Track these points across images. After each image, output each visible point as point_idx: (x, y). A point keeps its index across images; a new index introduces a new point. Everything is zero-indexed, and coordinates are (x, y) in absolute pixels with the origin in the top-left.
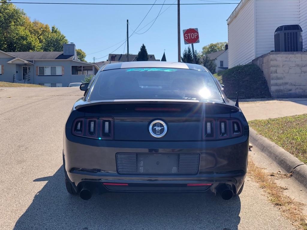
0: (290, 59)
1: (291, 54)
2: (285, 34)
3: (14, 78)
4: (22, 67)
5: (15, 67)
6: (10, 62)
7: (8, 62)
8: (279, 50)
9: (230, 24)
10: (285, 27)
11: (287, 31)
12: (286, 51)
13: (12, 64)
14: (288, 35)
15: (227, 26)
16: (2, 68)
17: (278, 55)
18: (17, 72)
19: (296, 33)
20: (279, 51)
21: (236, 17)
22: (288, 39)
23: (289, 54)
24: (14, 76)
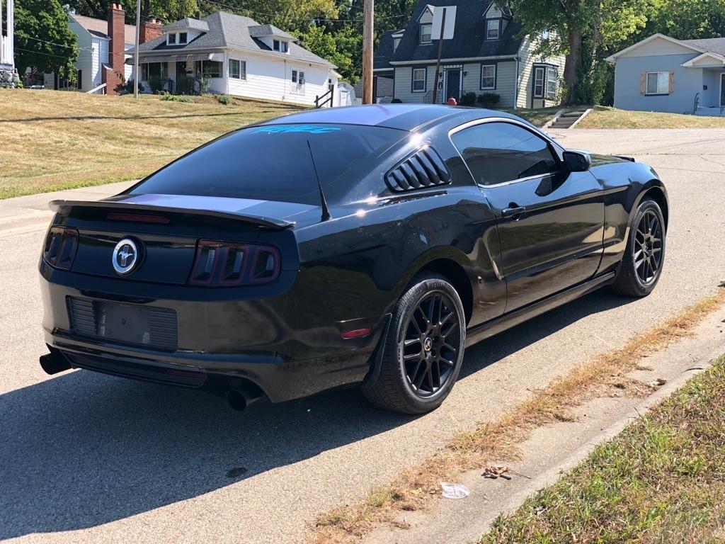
3: (696, 103)
4: (721, 74)
5: (700, 75)
6: (689, 64)
7: (685, 65)
13: (694, 68)
16: (670, 78)
18: (705, 88)
24: (698, 96)
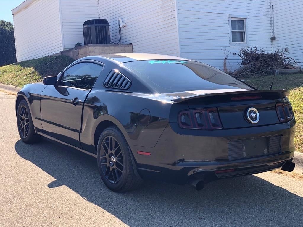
0: (106, 51)
1: (106, 47)
2: (96, 27)
8: (91, 42)
9: (15, 14)
10: (95, 21)
11: (98, 25)
12: (97, 43)
14: (99, 29)
15: (13, 16)
17: (96, 47)
19: (105, 27)
20: (91, 44)
21: (26, 7)
22: (99, 33)
23: (104, 46)
